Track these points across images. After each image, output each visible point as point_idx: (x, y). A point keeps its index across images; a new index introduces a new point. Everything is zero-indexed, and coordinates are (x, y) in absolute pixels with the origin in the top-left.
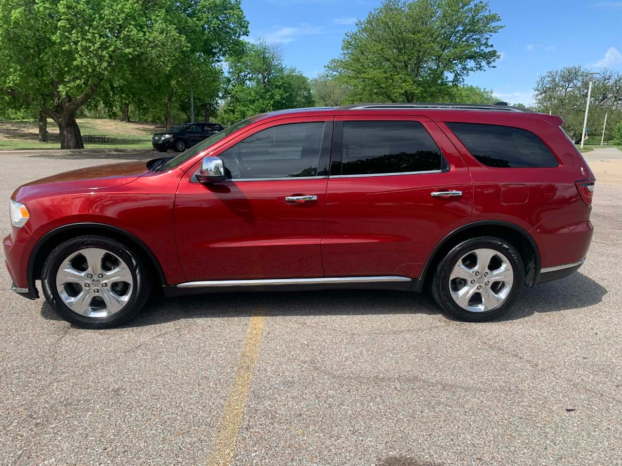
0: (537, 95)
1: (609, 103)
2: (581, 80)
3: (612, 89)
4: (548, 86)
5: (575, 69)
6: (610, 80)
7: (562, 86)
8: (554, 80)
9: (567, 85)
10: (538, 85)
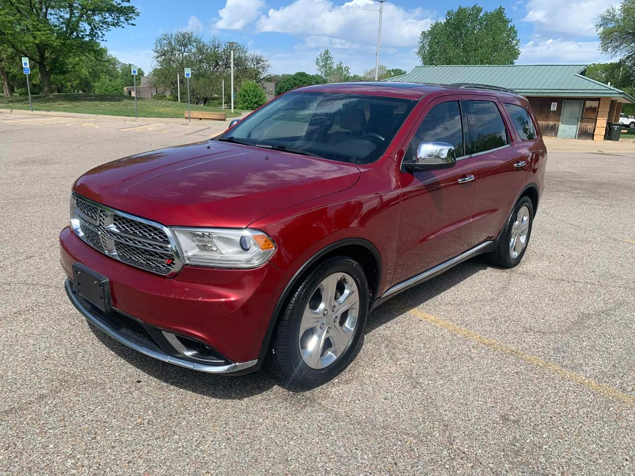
0: (158, 57)
1: (221, 69)
2: (195, 46)
3: (222, 57)
4: (165, 49)
5: (188, 34)
6: (220, 49)
7: (179, 50)
8: (170, 43)
9: (183, 49)
10: (157, 47)
